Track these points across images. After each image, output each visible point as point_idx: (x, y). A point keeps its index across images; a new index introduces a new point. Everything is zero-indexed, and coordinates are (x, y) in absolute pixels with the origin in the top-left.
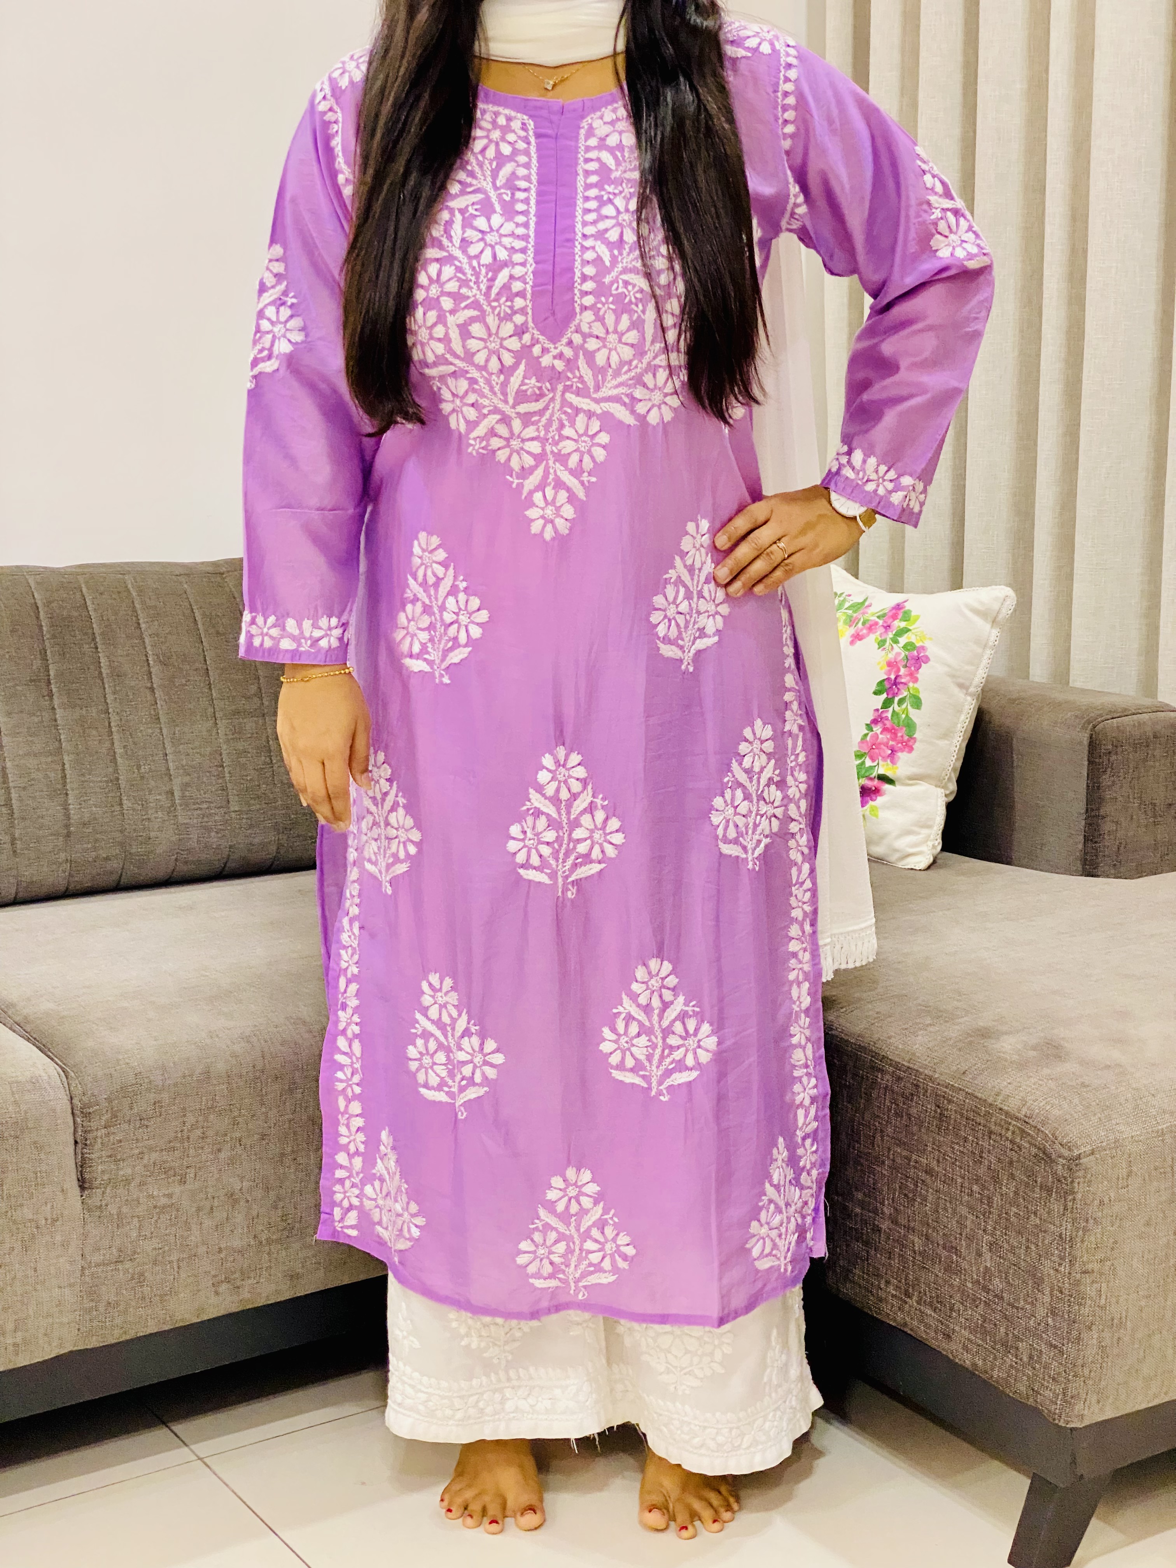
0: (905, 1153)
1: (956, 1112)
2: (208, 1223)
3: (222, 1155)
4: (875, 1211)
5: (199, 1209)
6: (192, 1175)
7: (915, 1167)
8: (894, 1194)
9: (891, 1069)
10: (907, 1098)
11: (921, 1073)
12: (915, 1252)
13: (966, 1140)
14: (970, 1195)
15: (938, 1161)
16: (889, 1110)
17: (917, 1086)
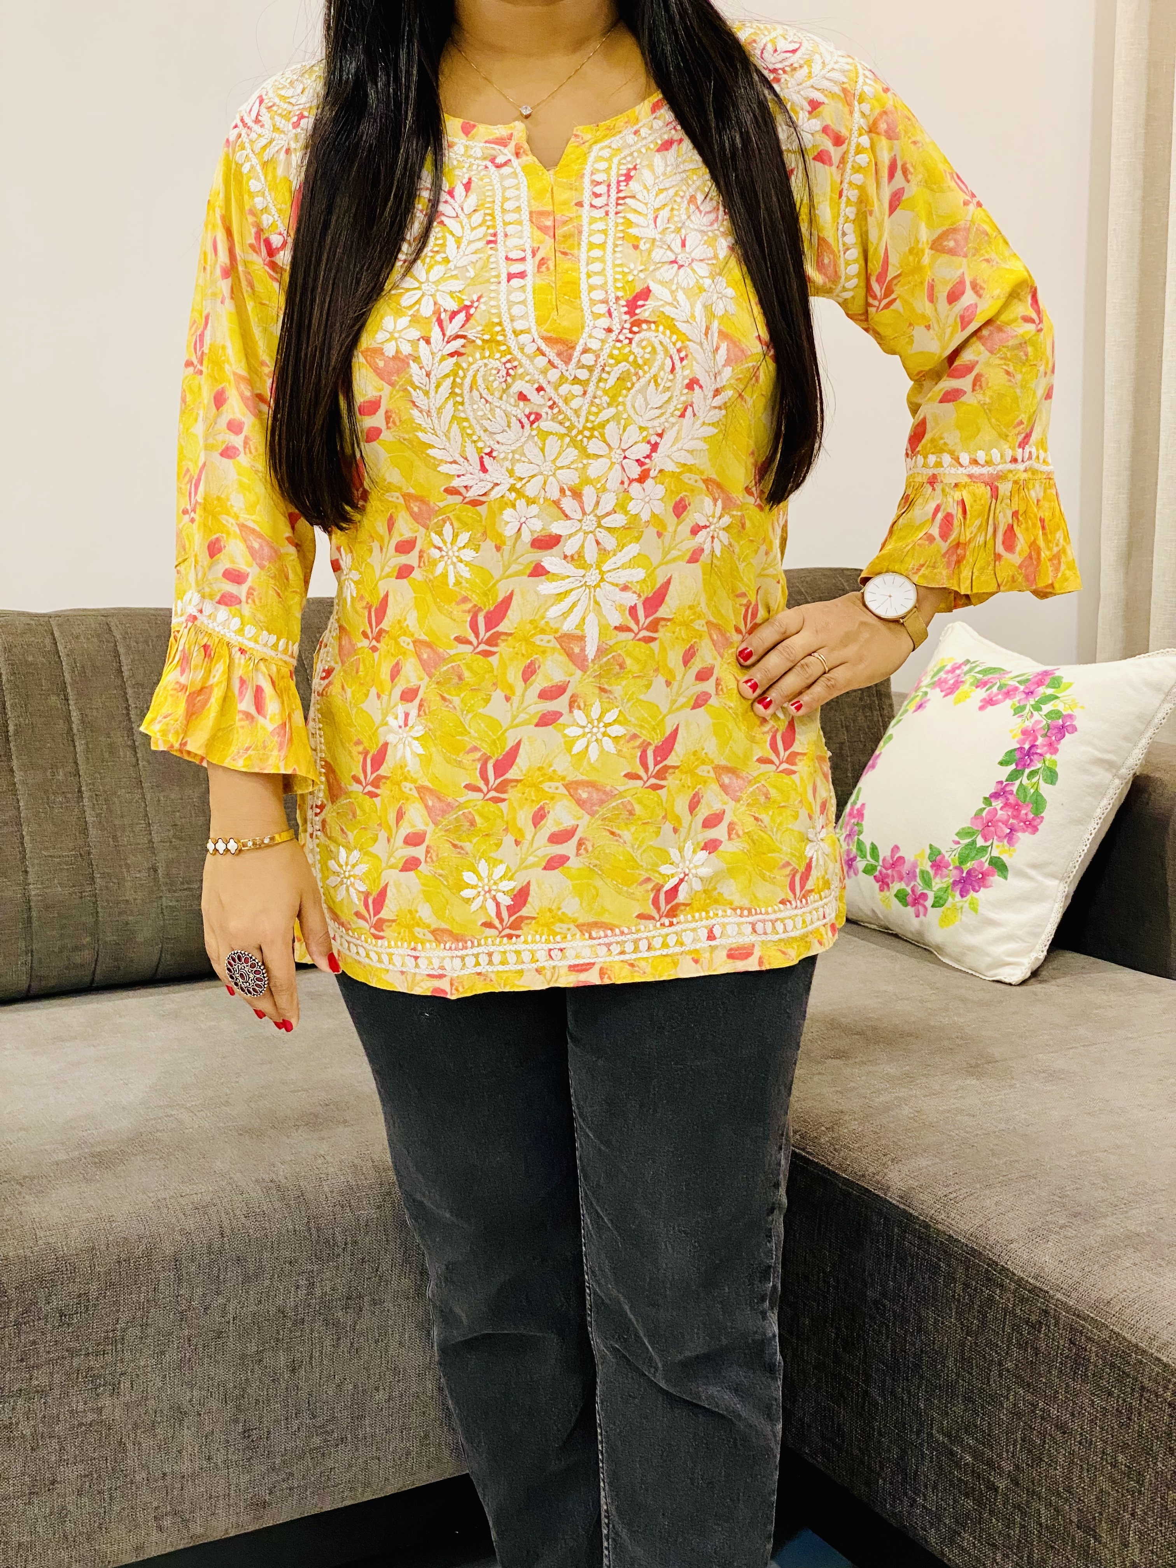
0: (1029, 1397)
1: (1097, 1355)
2: (147, 1442)
3: (167, 1358)
4: (990, 1463)
5: (136, 1426)
6: (128, 1385)
7: (1043, 1418)
8: (1015, 1446)
9: (1013, 1286)
10: (1033, 1327)
11: (1052, 1297)
12: (1041, 1525)
13: (1110, 1394)
14: (1114, 1466)
15: (1073, 1415)
16: (1010, 1340)
17: (1046, 1312)
